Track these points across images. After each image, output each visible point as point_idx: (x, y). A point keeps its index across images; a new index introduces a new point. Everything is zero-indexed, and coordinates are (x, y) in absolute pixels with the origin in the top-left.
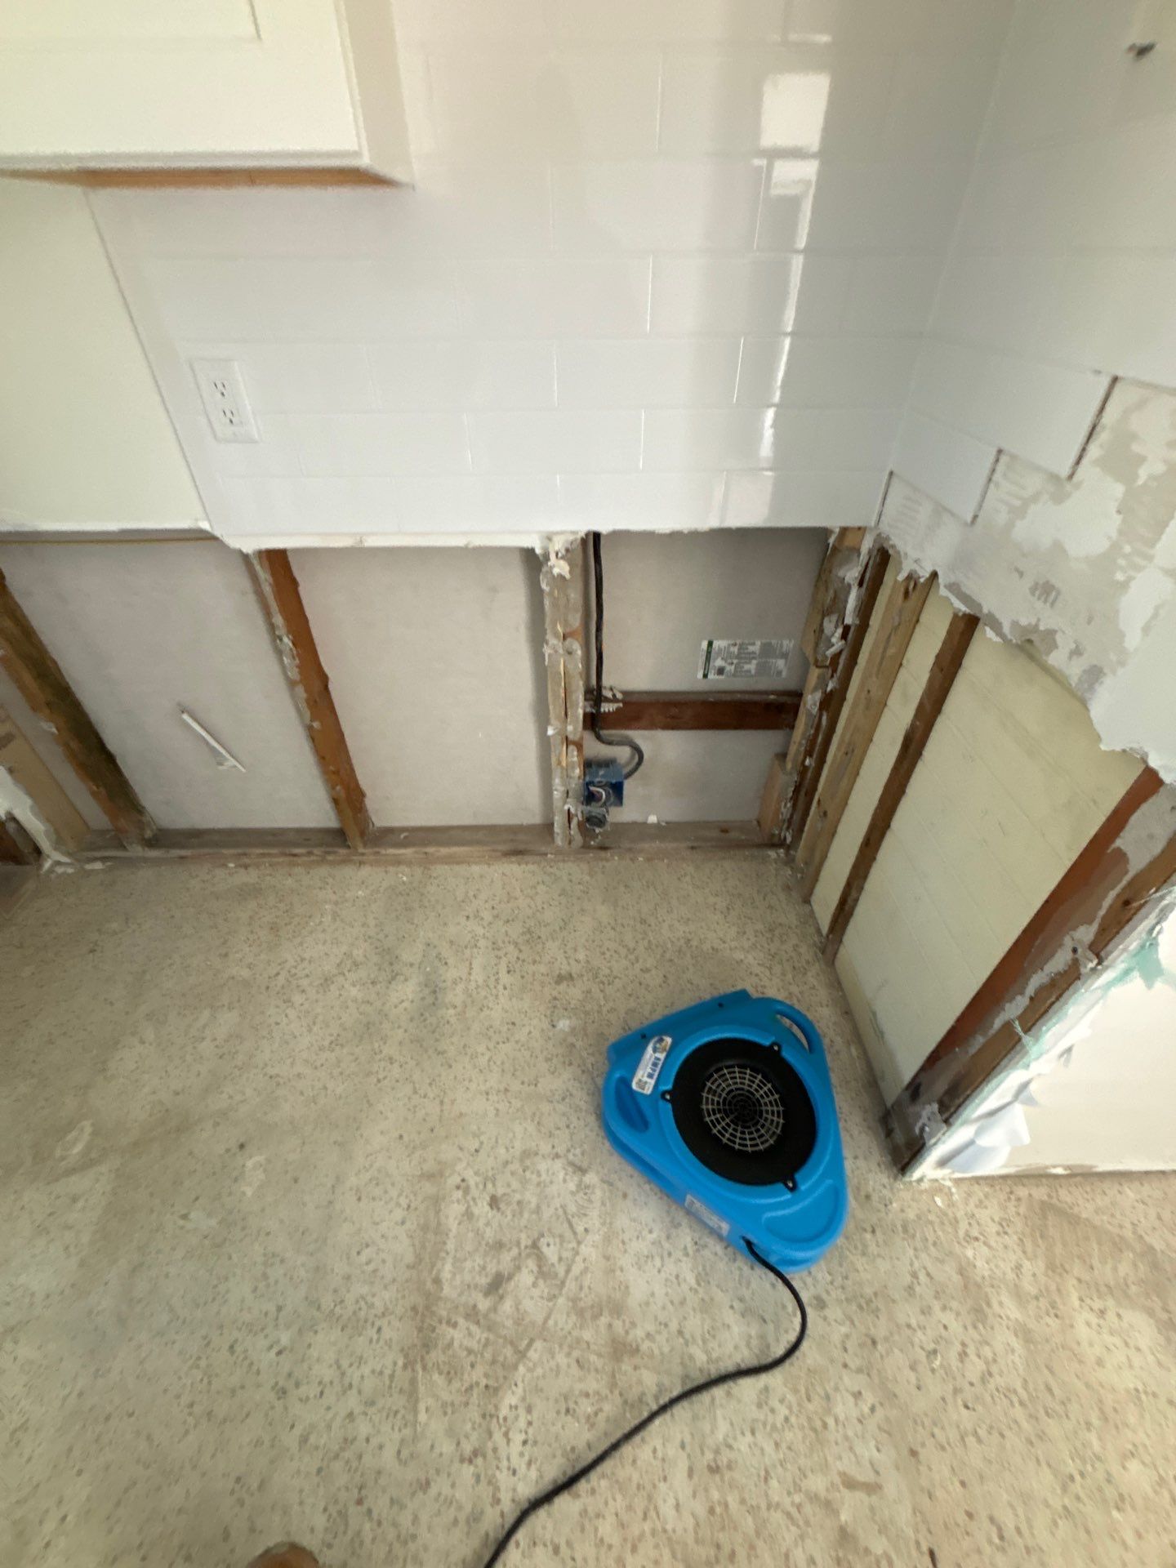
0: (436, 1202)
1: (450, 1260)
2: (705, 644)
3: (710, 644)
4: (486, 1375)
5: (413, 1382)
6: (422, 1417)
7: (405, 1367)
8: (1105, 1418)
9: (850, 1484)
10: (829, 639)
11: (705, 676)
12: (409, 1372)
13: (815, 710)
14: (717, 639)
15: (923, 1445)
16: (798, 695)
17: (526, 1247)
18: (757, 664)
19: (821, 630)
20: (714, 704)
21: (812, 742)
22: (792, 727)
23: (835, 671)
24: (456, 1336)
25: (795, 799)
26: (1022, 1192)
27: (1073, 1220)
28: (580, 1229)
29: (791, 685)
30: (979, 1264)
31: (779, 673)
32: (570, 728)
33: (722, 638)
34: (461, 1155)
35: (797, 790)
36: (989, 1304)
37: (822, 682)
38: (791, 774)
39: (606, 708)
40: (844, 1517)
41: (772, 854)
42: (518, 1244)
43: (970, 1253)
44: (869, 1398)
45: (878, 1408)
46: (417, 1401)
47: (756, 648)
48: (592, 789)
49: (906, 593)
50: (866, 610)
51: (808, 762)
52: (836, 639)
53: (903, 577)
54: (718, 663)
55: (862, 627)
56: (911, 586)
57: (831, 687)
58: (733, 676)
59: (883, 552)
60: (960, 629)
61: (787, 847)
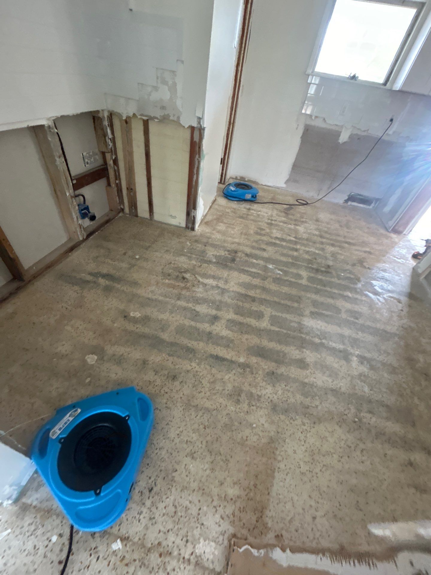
0: (164, 283)
1: (176, 283)
2: (82, 155)
4: (196, 282)
5: (192, 291)
6: (198, 291)
7: (190, 292)
10: (108, 143)
11: (85, 166)
13: (112, 166)
16: (106, 164)
17: (180, 273)
18: (93, 158)
19: (106, 141)
20: (92, 172)
21: (115, 175)
22: (109, 175)
23: (112, 153)
24: (189, 284)
25: (118, 195)
26: (203, 223)
27: (208, 222)
28: (181, 266)
29: (102, 163)
30: (208, 231)
31: (98, 160)
32: (71, 191)
33: (84, 152)
34: (156, 278)
35: (117, 192)
37: (111, 157)
38: (114, 188)
39: (74, 182)
41: (119, 216)
42: (178, 274)
46: (196, 291)
47: (91, 154)
48: (82, 212)
49: (126, 122)
50: (113, 133)
51: (117, 182)
52: (110, 143)
53: (124, 118)
54: (86, 160)
55: (114, 138)
56: (128, 120)
57: (114, 158)
58: (91, 164)
59: (111, 115)
60: (146, 124)
61: (122, 210)
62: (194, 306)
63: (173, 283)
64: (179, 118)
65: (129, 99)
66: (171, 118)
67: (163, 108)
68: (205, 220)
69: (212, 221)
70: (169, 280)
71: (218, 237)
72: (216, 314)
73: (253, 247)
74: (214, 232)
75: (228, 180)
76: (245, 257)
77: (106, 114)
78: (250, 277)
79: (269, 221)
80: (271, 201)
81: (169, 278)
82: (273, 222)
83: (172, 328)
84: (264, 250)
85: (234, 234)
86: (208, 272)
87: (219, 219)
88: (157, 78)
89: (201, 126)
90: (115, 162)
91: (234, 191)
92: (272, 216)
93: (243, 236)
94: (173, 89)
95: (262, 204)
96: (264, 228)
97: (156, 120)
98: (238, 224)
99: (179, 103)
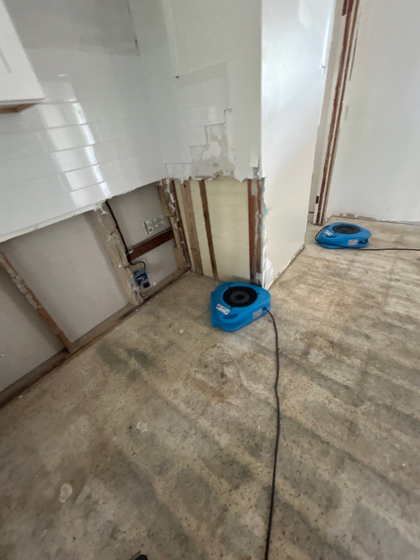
0: (194, 379)
1: (209, 383)
2: (144, 224)
3: (145, 223)
4: (238, 386)
5: (227, 402)
6: (235, 403)
7: (223, 403)
8: (309, 298)
9: (295, 334)
10: (171, 208)
11: (148, 233)
12: (224, 403)
13: (177, 228)
14: (146, 221)
15: (297, 321)
16: (171, 228)
17: (220, 365)
18: (158, 224)
19: (169, 207)
20: (154, 239)
21: (180, 237)
22: (174, 237)
23: (176, 216)
24: (225, 389)
25: (184, 255)
26: (276, 285)
27: (284, 282)
28: (226, 352)
29: (169, 226)
30: (281, 297)
31: (163, 225)
32: (124, 263)
33: (147, 221)
34: (188, 369)
35: (184, 252)
36: (286, 300)
37: (175, 220)
38: (180, 248)
39: (131, 252)
40: (298, 338)
41: (187, 273)
42: (218, 366)
43: (279, 297)
44: (287, 324)
45: (289, 323)
46: (231, 403)
47: (155, 220)
48: (139, 279)
49: (185, 186)
50: (175, 198)
51: (183, 242)
52: (173, 208)
53: (182, 183)
54: (149, 228)
55: (177, 202)
56: (185, 184)
57: (178, 220)
58: (154, 230)
59: (173, 182)
60: (202, 184)
61: (190, 269)
62: (219, 435)
63: (206, 381)
64: (232, 172)
65: (185, 163)
66: (225, 174)
67: (216, 165)
68: (281, 280)
69: (291, 280)
70: (203, 374)
71: (292, 308)
72: (249, 465)
73: (347, 330)
74: (289, 299)
75: (328, 220)
76: (328, 348)
77: (168, 182)
78: (328, 394)
79: (385, 281)
80: (393, 246)
81: (204, 370)
82: (393, 283)
83: (174, 472)
84: (368, 337)
85: (318, 304)
86: (260, 369)
87: (300, 279)
88: (207, 136)
89: (258, 178)
90: (180, 224)
91: (331, 237)
92: (391, 272)
93: (332, 308)
94: (223, 143)
95: (377, 252)
96: (373, 294)
97: (210, 179)
98: (328, 285)
99: (231, 156)
